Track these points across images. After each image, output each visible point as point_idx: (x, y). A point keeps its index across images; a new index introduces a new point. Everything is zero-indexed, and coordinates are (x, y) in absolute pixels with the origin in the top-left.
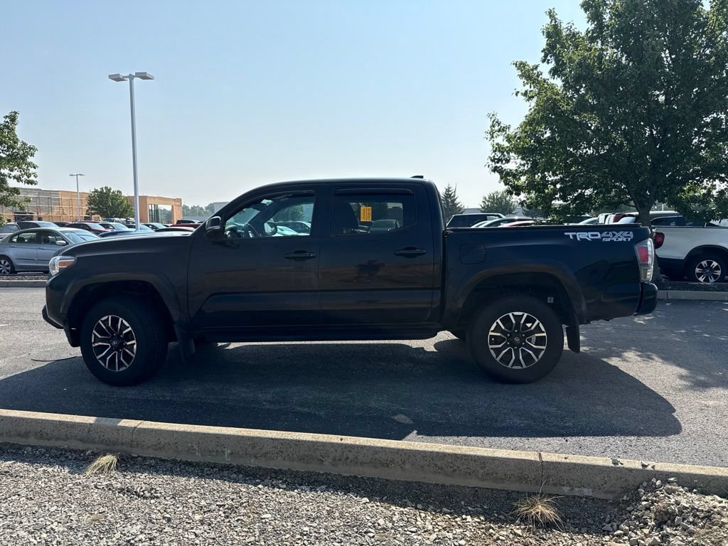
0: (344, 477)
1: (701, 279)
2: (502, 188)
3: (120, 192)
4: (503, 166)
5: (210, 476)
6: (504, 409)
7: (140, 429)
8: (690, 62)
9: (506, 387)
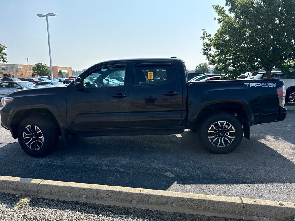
0: (142, 210)
1: (292, 100)
2: (207, 62)
3: (46, 65)
4: (208, 52)
5: (75, 209)
6: (217, 168)
7: (41, 184)
8: (293, 5)
9: (216, 155)
